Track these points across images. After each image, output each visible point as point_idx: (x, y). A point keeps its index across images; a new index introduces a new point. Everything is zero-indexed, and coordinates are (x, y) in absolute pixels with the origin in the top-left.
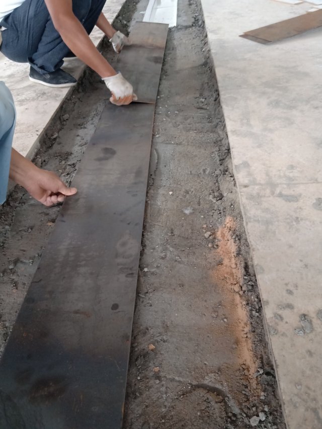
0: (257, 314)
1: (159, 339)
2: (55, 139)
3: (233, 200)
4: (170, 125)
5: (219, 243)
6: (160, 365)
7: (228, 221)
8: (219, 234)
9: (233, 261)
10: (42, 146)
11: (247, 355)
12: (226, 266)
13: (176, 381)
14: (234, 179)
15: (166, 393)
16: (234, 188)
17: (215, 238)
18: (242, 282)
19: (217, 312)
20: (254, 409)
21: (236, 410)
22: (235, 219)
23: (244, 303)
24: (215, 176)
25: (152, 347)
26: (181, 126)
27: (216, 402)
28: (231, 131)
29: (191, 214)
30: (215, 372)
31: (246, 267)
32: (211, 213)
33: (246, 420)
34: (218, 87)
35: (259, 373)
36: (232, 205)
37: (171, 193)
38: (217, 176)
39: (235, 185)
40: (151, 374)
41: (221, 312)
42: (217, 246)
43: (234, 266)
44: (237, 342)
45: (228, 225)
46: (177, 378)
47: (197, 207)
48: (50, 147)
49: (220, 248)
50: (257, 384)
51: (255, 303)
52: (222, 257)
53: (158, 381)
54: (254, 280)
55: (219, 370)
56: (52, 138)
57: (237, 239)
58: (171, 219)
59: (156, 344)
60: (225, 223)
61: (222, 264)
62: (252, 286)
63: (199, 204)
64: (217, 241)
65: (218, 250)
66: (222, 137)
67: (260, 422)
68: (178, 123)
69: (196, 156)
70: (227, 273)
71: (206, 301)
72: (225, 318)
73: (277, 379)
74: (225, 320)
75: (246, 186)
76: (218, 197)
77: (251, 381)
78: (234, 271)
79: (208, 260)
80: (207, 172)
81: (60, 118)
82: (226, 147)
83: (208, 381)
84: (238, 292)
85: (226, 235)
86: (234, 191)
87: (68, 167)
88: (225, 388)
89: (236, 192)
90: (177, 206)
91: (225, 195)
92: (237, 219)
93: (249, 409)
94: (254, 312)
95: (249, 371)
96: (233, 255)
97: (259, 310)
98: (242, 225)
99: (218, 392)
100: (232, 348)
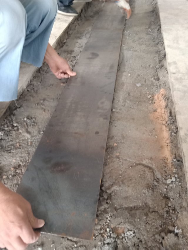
0: (175, 134)
1: (119, 142)
2: (65, 43)
3: (166, 81)
4: (131, 41)
5: (155, 102)
6: (120, 153)
7: (162, 91)
8: (156, 97)
9: (163, 110)
10: (57, 46)
11: (167, 153)
12: (159, 112)
13: (128, 161)
14: (167, 70)
15: (122, 165)
16: (166, 75)
17: (153, 99)
18: (167, 120)
19: (152, 133)
20: (169, 176)
21: (159, 176)
22: (166, 90)
23: (168, 129)
24: (156, 69)
25: (115, 144)
26: (137, 42)
27: (149, 172)
28: (167, 46)
29: (140, 86)
30: (149, 159)
31: (171, 113)
32: (152, 87)
33: (164, 181)
34: (160, 23)
35: (173, 161)
36: (164, 83)
37: (129, 75)
38: (157, 69)
39: (167, 73)
40: (115, 156)
41: (154, 133)
42: (155, 103)
43: (163, 112)
44: (162, 147)
45: (162, 93)
46: (128, 159)
47: (144, 83)
48: (62, 47)
49: (156, 104)
50: (172, 166)
51: (174, 129)
52: (157, 108)
53: (118, 160)
54: (175, 119)
55: (151, 158)
56: (63, 42)
57: (166, 99)
58: (129, 88)
59: (118, 144)
60: (160, 92)
61: (156, 111)
62: (173, 121)
63: (145, 82)
64: (154, 100)
65: (155, 105)
66: (161, 49)
67: (172, 182)
68: (135, 41)
69: (145, 58)
70: (159, 116)
71: (146, 127)
72: (156, 136)
73: (184, 163)
74: (156, 137)
75: (174, 73)
76: (156, 79)
77: (168, 165)
78: (163, 115)
79: (149, 109)
80: (151, 66)
81: (67, 33)
82: (163, 54)
83: (145, 162)
84: (165, 125)
85: (160, 98)
86: (166, 76)
87: (71, 58)
88: (154, 167)
89: (168, 77)
90: (133, 82)
91: (161, 78)
92: (167, 90)
93: (166, 176)
94: (173, 134)
95: (167, 160)
96: (163, 107)
97: (176, 132)
98: (170, 93)
99: (150, 168)
100: (159, 149)
